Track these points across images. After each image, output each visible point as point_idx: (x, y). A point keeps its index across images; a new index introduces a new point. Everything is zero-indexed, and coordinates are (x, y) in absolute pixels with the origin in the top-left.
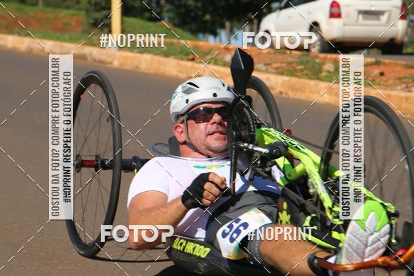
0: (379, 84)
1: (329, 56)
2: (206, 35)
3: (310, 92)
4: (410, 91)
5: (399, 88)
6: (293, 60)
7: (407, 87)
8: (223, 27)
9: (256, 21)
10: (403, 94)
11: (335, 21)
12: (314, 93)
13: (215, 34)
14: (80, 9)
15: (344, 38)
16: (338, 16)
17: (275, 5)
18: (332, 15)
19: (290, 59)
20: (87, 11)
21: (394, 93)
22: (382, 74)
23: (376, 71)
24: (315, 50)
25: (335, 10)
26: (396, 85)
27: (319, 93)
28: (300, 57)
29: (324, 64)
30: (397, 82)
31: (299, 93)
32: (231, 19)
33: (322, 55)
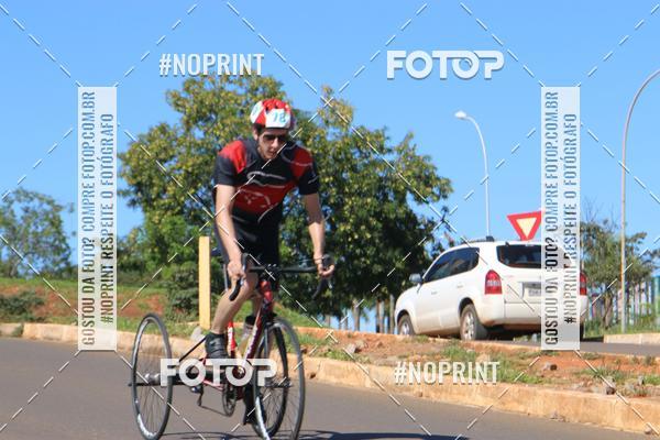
0: (550, 382)
1: (485, 344)
2: (327, 317)
3: (459, 394)
4: (590, 391)
5: (575, 386)
6: (437, 351)
7: (585, 385)
8: (349, 305)
9: (392, 297)
10: (582, 395)
11: (494, 297)
12: (464, 395)
13: (339, 316)
14: (161, 287)
15: (505, 318)
16: (498, 290)
17: (415, 277)
18: (489, 290)
19: (433, 349)
20: (170, 289)
21: (569, 394)
22: (554, 368)
23: (547, 364)
24: (467, 336)
25: (492, 283)
26: (573, 382)
27: (470, 395)
28: (446, 345)
29: (478, 355)
30: (574, 378)
31: (444, 394)
32: (359, 296)
33: (476, 343)
